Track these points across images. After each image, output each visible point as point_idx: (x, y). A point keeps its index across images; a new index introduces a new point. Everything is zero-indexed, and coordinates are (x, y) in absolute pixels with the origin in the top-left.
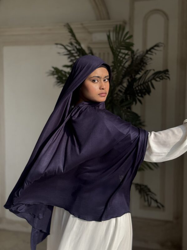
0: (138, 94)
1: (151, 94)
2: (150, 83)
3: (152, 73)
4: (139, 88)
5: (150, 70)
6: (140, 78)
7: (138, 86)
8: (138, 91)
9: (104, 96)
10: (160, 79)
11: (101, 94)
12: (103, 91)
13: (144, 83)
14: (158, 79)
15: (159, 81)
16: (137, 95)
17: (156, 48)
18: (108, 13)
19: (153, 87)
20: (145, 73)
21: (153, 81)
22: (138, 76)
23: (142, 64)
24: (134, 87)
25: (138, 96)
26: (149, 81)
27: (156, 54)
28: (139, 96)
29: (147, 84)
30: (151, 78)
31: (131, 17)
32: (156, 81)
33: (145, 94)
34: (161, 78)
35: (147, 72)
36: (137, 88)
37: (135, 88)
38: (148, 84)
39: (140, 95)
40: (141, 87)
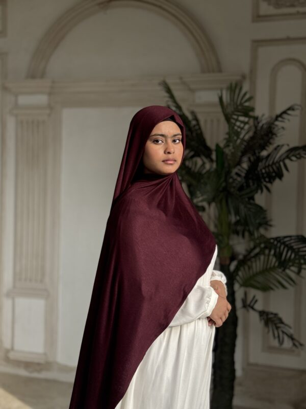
0: (264, 178)
1: (284, 179)
2: (282, 164)
3: (285, 149)
4: (266, 171)
5: (283, 145)
6: (269, 156)
7: (264, 168)
8: (265, 175)
10: (297, 158)
13: (273, 163)
14: (294, 158)
15: (295, 161)
16: (262, 180)
17: (289, 112)
18: (218, 63)
19: (287, 169)
20: (276, 149)
21: (287, 161)
22: (264, 153)
23: (270, 135)
24: (259, 169)
25: (265, 181)
26: (280, 161)
27: (289, 120)
28: (267, 182)
29: (277, 165)
30: (284, 156)
32: (291, 160)
33: (274, 179)
34: (298, 156)
35: (277, 148)
36: (264, 171)
37: (261, 170)
38: (280, 165)
39: (267, 180)
40: (269, 170)
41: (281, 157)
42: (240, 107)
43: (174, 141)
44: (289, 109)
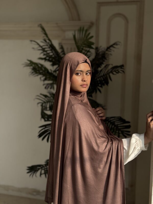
1: (109, 85)
2: (108, 76)
3: (110, 67)
4: (99, 79)
5: (109, 65)
6: (101, 71)
8: (99, 82)
9: (85, 87)
11: (83, 85)
12: (85, 83)
13: (103, 75)
14: (114, 73)
15: (115, 74)
16: (97, 85)
17: (114, 46)
19: (111, 80)
20: (105, 67)
21: (111, 75)
22: (100, 69)
24: (96, 78)
26: (107, 74)
27: (114, 51)
30: (110, 71)
31: (98, 19)
32: (113, 74)
33: (104, 85)
34: (117, 72)
35: (107, 66)
36: (98, 80)
37: (97, 79)
38: (107, 77)
39: (100, 85)
40: (101, 79)
41: (108, 71)
42: (86, 42)
43: (87, 74)
44: (114, 44)
